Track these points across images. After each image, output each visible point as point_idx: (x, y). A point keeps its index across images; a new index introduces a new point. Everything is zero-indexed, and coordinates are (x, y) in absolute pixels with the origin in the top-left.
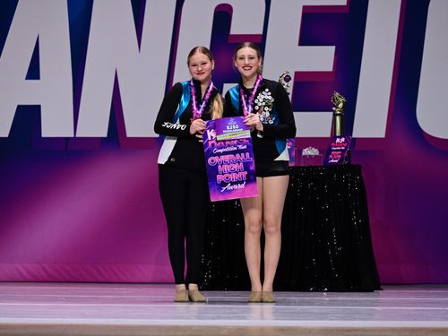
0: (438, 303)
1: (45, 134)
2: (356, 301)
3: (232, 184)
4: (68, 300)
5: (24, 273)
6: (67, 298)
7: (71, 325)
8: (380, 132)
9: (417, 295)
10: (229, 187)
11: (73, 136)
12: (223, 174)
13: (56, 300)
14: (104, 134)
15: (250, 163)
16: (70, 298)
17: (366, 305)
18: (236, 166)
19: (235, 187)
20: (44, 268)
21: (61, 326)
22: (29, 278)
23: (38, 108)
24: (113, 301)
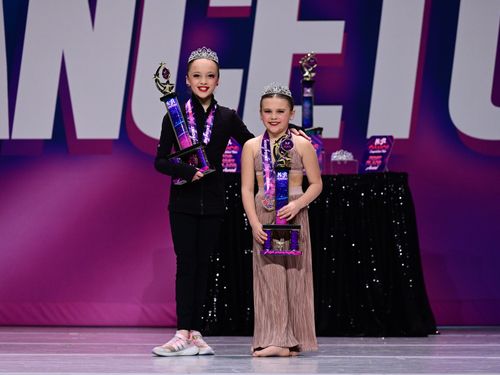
0: (477, 351)
2: (372, 348)
8: (402, 132)
9: (449, 341)
14: (48, 135)
17: (385, 354)
24: (59, 350)
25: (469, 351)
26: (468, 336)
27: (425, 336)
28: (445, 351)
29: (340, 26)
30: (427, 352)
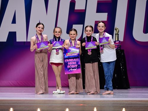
1: (17, 41)
3: (72, 69)
4: (25, 92)
5: (11, 84)
6: (25, 91)
7: (26, 100)
10: (71, 70)
11: (26, 41)
12: (69, 65)
13: (21, 92)
15: (78, 62)
16: (26, 91)
18: (74, 63)
19: (73, 70)
20: (17, 82)
21: (23, 100)
22: (13, 85)
23: (15, 33)
25: (138, 93)
26: (138, 89)
27: (127, 89)
28: (132, 93)
29: (106, 14)
30: (127, 93)
